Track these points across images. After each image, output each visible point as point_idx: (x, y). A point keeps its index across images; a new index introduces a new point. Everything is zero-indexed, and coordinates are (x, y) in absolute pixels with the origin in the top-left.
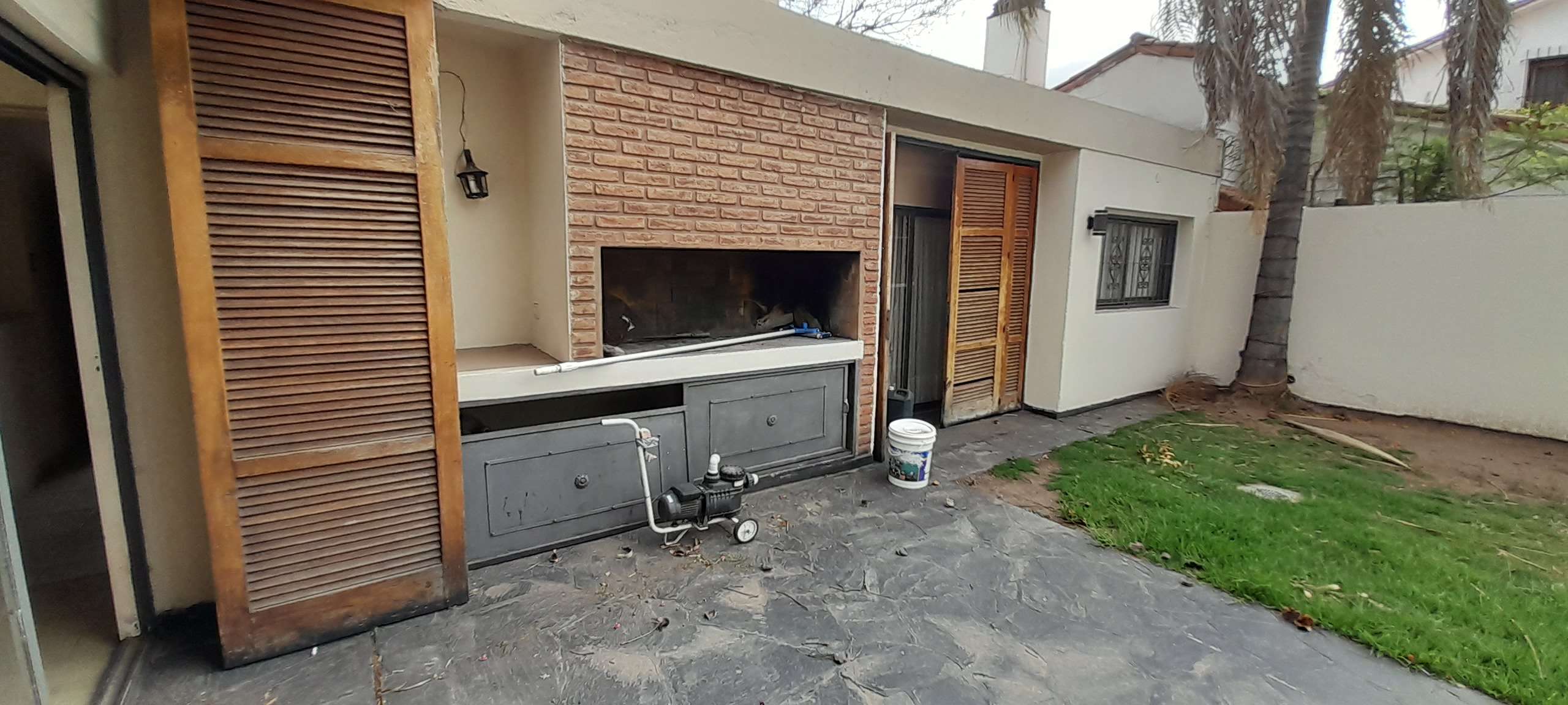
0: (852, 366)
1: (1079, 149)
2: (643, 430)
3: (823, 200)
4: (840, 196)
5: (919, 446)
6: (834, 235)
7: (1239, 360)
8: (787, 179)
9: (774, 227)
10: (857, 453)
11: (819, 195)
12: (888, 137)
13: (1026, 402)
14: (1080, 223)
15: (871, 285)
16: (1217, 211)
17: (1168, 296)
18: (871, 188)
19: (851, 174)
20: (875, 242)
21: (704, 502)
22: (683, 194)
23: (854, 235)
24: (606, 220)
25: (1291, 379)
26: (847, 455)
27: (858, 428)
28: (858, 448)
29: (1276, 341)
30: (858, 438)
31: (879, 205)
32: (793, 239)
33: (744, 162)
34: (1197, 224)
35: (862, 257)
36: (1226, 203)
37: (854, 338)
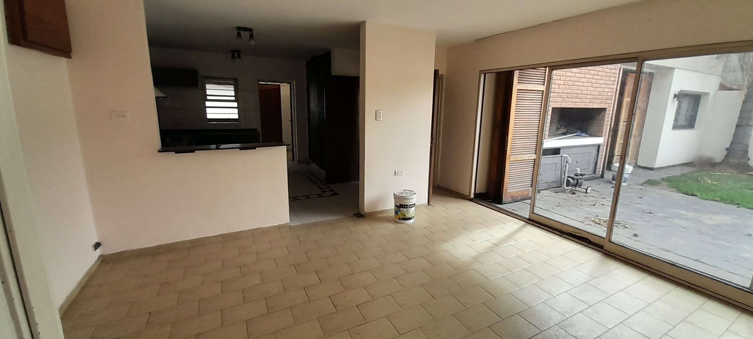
0: (599, 146)
1: (674, 68)
2: (569, 158)
3: (601, 91)
4: (605, 90)
5: (628, 171)
6: (602, 103)
7: (725, 153)
8: (594, 85)
9: (588, 100)
10: (596, 175)
11: (600, 90)
12: (620, 69)
13: (638, 164)
14: (671, 96)
15: (608, 119)
16: (718, 90)
17: (694, 126)
18: (613, 87)
19: (609, 82)
20: (611, 105)
21: (577, 181)
22: (570, 91)
23: (607, 102)
24: (555, 100)
25: (749, 159)
26: (594, 175)
27: (598, 167)
28: (597, 173)
29: (745, 143)
30: (597, 170)
31: (613, 92)
32: (591, 104)
33: (585, 80)
34: (711, 96)
35: (607, 110)
36: (723, 87)
37: (601, 136)
